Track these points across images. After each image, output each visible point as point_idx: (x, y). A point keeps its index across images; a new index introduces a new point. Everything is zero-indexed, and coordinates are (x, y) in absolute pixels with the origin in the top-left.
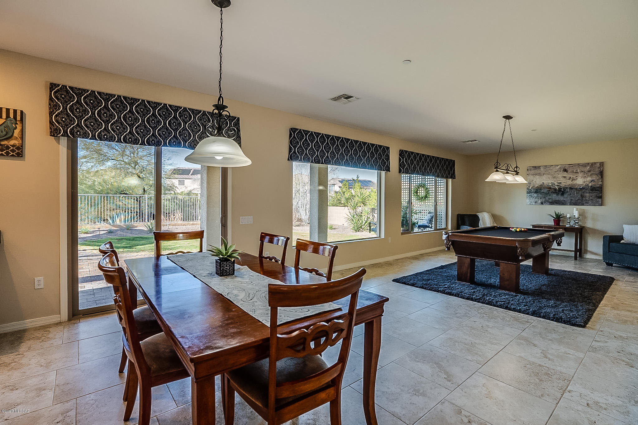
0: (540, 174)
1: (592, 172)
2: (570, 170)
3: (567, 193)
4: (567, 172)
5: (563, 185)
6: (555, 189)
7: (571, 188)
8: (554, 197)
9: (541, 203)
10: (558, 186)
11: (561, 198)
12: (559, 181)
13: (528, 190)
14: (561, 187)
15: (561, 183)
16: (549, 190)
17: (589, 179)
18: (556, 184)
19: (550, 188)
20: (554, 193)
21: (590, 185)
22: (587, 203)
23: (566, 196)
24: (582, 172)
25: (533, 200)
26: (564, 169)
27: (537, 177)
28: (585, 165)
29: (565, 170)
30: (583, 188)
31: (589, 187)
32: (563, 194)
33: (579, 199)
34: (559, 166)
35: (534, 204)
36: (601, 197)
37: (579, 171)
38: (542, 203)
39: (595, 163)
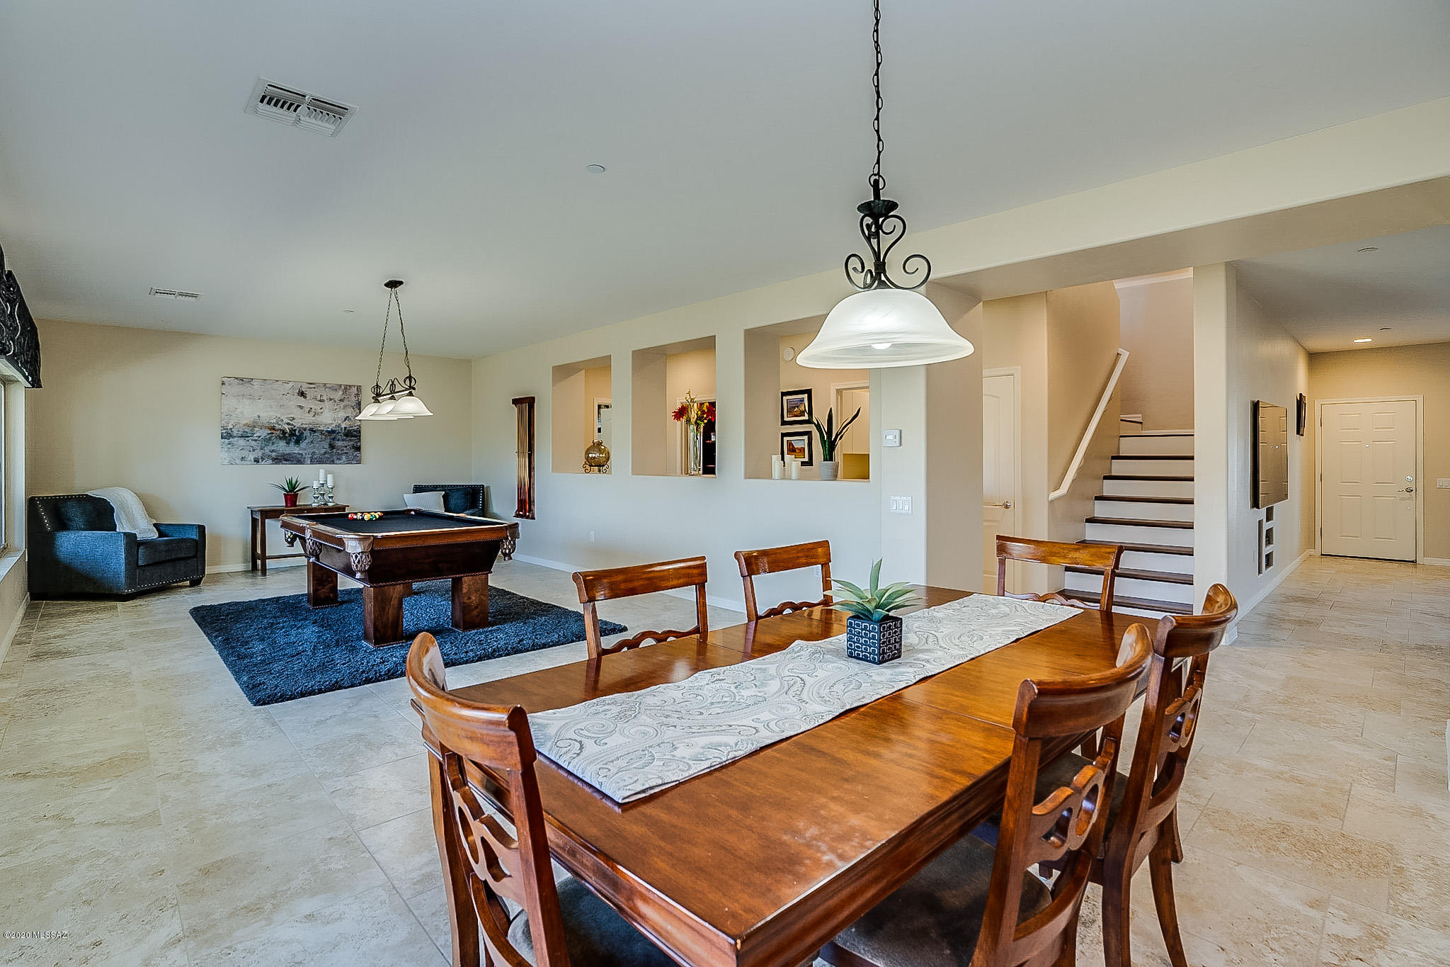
0: (251, 397)
1: (346, 402)
2: (309, 394)
3: (306, 439)
4: (305, 397)
5: (297, 424)
6: (284, 432)
7: (312, 430)
8: (282, 447)
9: (255, 461)
10: (288, 424)
11: (294, 449)
12: (291, 414)
13: (224, 431)
14: (295, 426)
15: (294, 419)
16: (273, 433)
17: (342, 414)
18: (286, 421)
19: (273, 428)
20: (281, 438)
21: (343, 426)
22: (339, 459)
23: (303, 445)
24: (331, 400)
25: (238, 454)
26: (299, 391)
27: (247, 402)
28: (335, 388)
29: (302, 394)
30: (333, 432)
31: (342, 429)
32: (297, 442)
33: (325, 453)
34: (291, 384)
35: (238, 461)
36: (358, 449)
37: (325, 398)
38: (257, 461)
39: (350, 386)
